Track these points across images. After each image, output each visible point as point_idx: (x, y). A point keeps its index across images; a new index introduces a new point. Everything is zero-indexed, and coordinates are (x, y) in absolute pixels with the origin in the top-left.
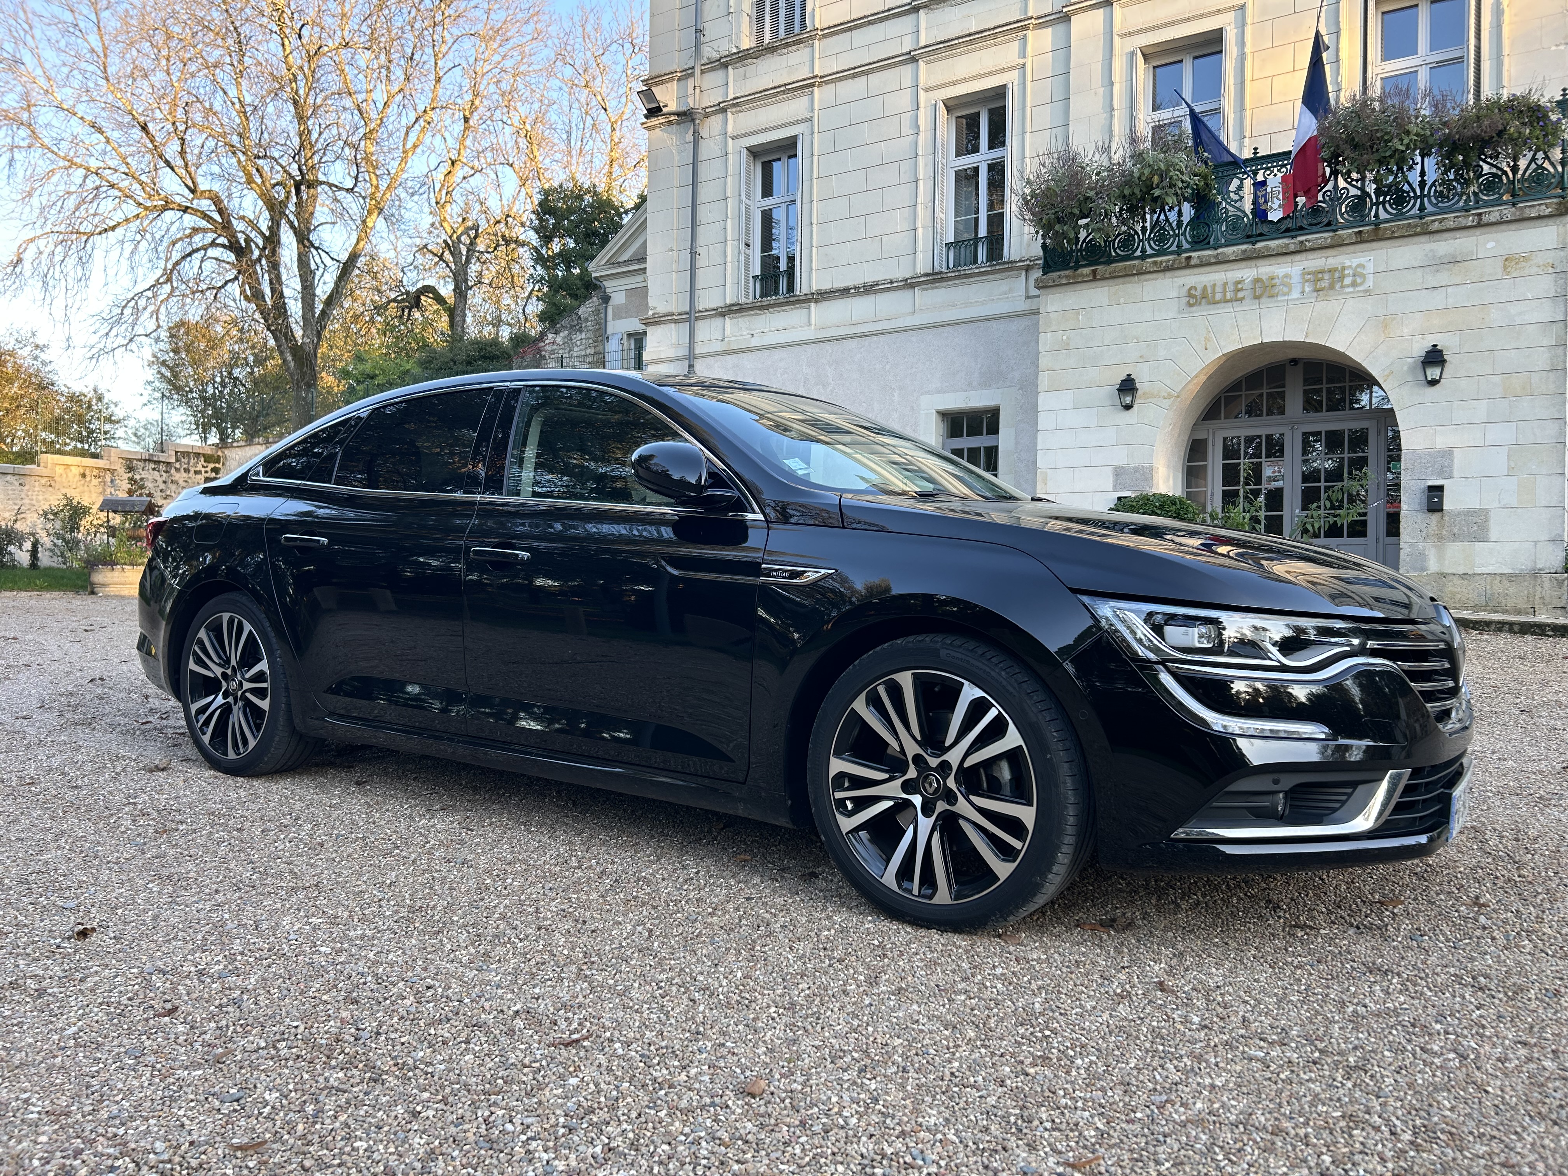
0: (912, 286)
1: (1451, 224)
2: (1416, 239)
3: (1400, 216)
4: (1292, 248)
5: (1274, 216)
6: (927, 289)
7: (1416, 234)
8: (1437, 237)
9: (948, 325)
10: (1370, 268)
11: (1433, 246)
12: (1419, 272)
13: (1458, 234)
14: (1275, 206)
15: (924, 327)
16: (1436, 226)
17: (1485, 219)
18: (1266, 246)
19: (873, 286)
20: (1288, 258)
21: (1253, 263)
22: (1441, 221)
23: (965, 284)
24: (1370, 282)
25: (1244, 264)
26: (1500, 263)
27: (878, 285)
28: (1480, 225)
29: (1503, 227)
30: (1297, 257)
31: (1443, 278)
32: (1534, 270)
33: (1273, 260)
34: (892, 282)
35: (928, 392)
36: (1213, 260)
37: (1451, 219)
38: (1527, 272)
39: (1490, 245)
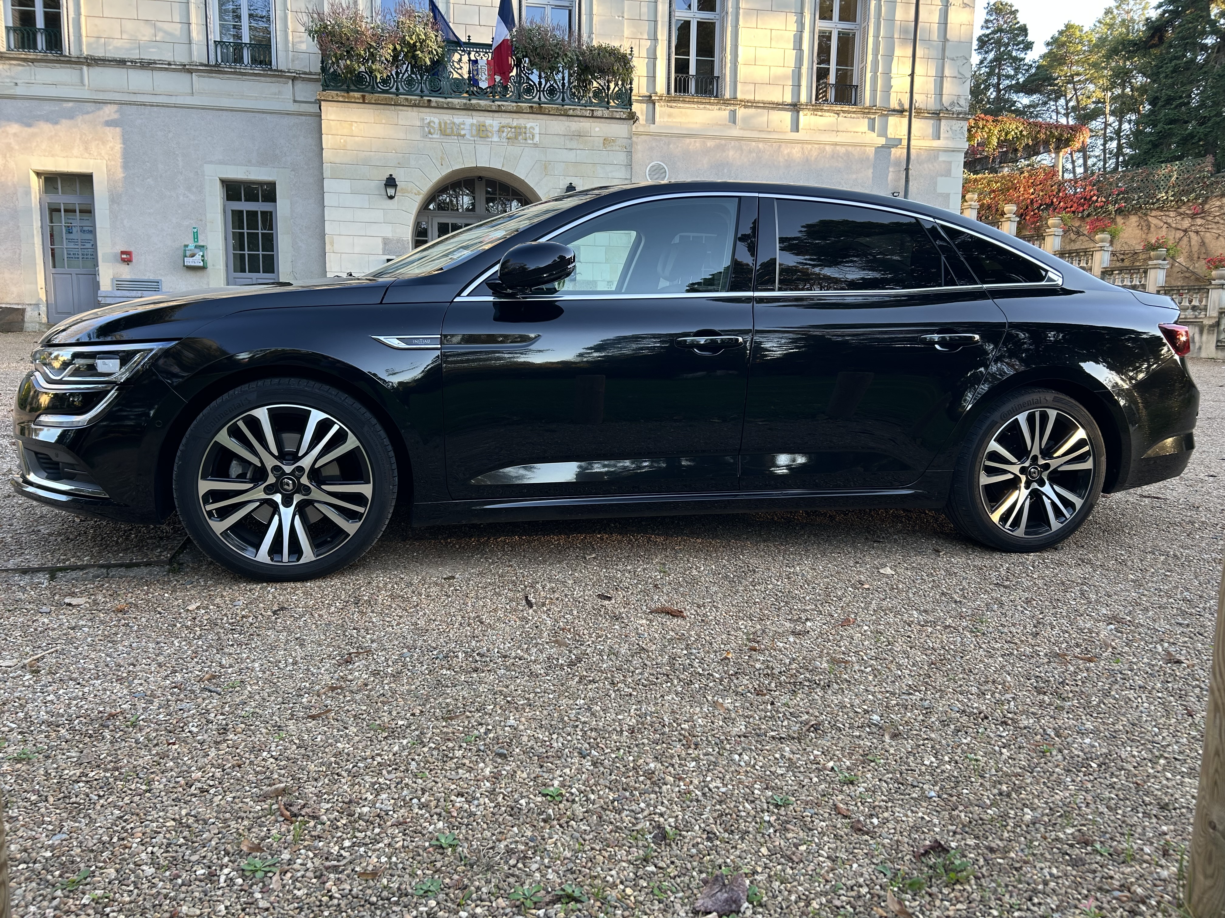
0: (190, 71)
1: (579, 113)
2: (561, 118)
3: (551, 102)
4: (494, 108)
5: (484, 85)
6: (204, 77)
7: (561, 115)
8: (571, 118)
9: (226, 110)
10: (537, 131)
11: (570, 124)
12: (562, 138)
13: (582, 119)
14: (483, 79)
15: (204, 108)
16: (571, 112)
17: (595, 114)
18: (478, 104)
19: (151, 63)
20: (491, 114)
21: (470, 112)
22: (574, 110)
23: (239, 79)
24: (537, 139)
25: (464, 112)
26: (602, 140)
27: (156, 64)
28: (592, 117)
29: (603, 120)
30: (496, 115)
31: (574, 144)
32: (617, 148)
33: (481, 113)
34: (169, 64)
35: (211, 162)
36: (445, 106)
37: (579, 110)
38: (614, 148)
39: (597, 129)
